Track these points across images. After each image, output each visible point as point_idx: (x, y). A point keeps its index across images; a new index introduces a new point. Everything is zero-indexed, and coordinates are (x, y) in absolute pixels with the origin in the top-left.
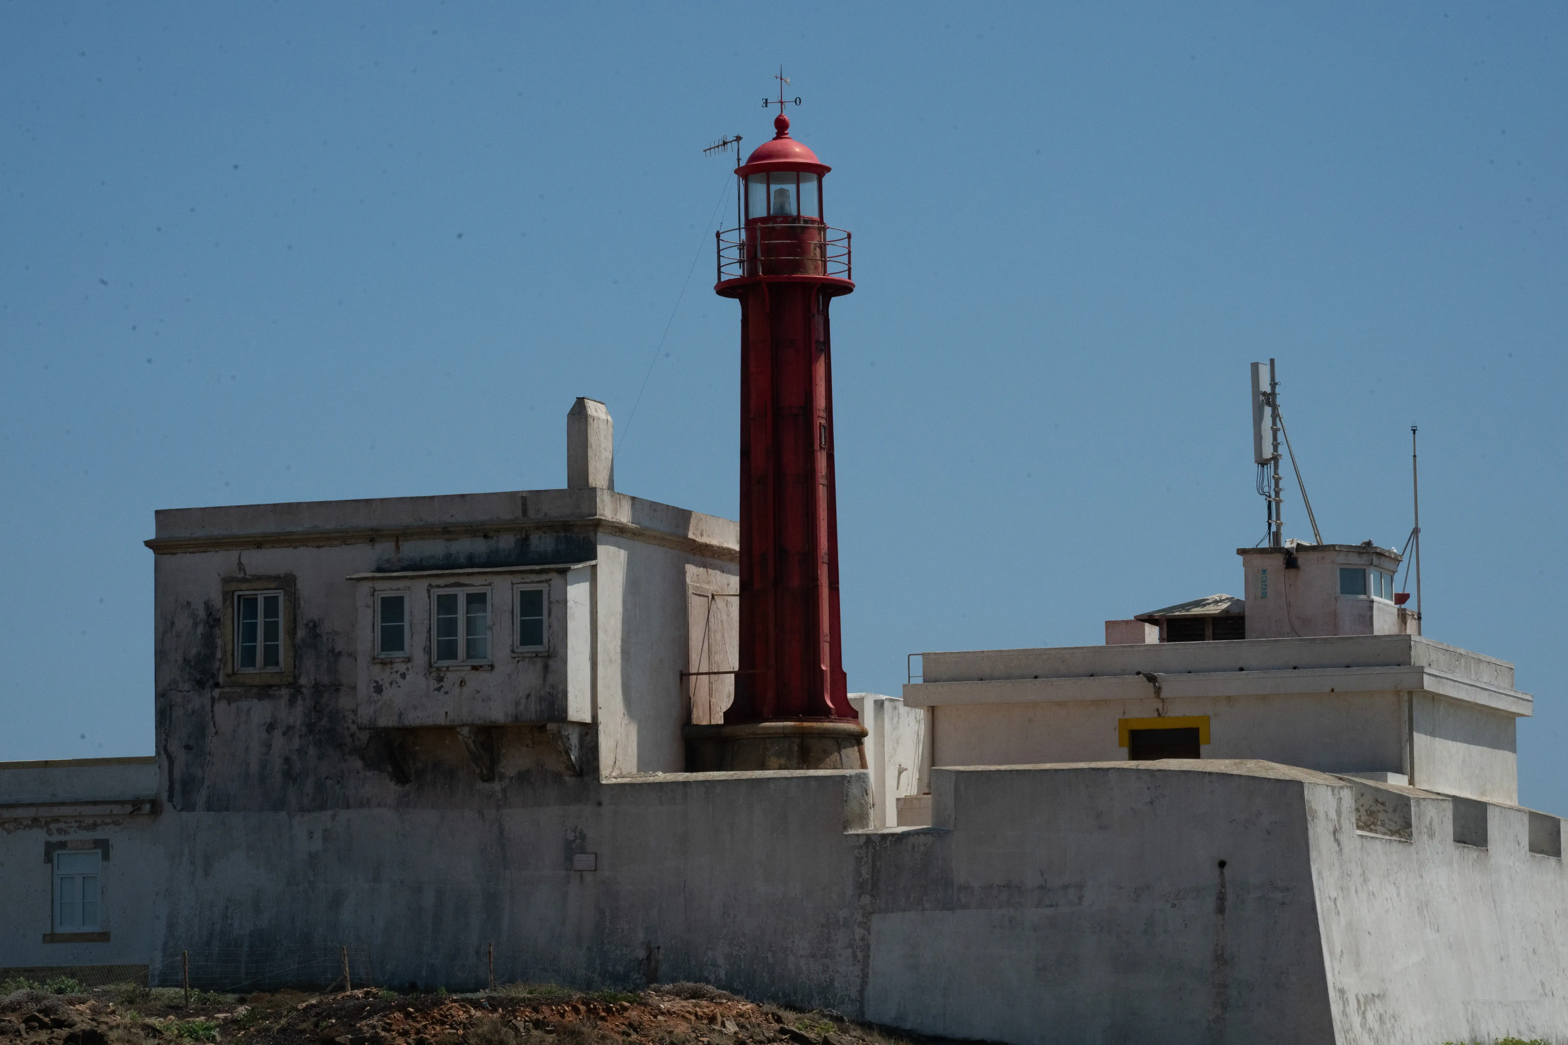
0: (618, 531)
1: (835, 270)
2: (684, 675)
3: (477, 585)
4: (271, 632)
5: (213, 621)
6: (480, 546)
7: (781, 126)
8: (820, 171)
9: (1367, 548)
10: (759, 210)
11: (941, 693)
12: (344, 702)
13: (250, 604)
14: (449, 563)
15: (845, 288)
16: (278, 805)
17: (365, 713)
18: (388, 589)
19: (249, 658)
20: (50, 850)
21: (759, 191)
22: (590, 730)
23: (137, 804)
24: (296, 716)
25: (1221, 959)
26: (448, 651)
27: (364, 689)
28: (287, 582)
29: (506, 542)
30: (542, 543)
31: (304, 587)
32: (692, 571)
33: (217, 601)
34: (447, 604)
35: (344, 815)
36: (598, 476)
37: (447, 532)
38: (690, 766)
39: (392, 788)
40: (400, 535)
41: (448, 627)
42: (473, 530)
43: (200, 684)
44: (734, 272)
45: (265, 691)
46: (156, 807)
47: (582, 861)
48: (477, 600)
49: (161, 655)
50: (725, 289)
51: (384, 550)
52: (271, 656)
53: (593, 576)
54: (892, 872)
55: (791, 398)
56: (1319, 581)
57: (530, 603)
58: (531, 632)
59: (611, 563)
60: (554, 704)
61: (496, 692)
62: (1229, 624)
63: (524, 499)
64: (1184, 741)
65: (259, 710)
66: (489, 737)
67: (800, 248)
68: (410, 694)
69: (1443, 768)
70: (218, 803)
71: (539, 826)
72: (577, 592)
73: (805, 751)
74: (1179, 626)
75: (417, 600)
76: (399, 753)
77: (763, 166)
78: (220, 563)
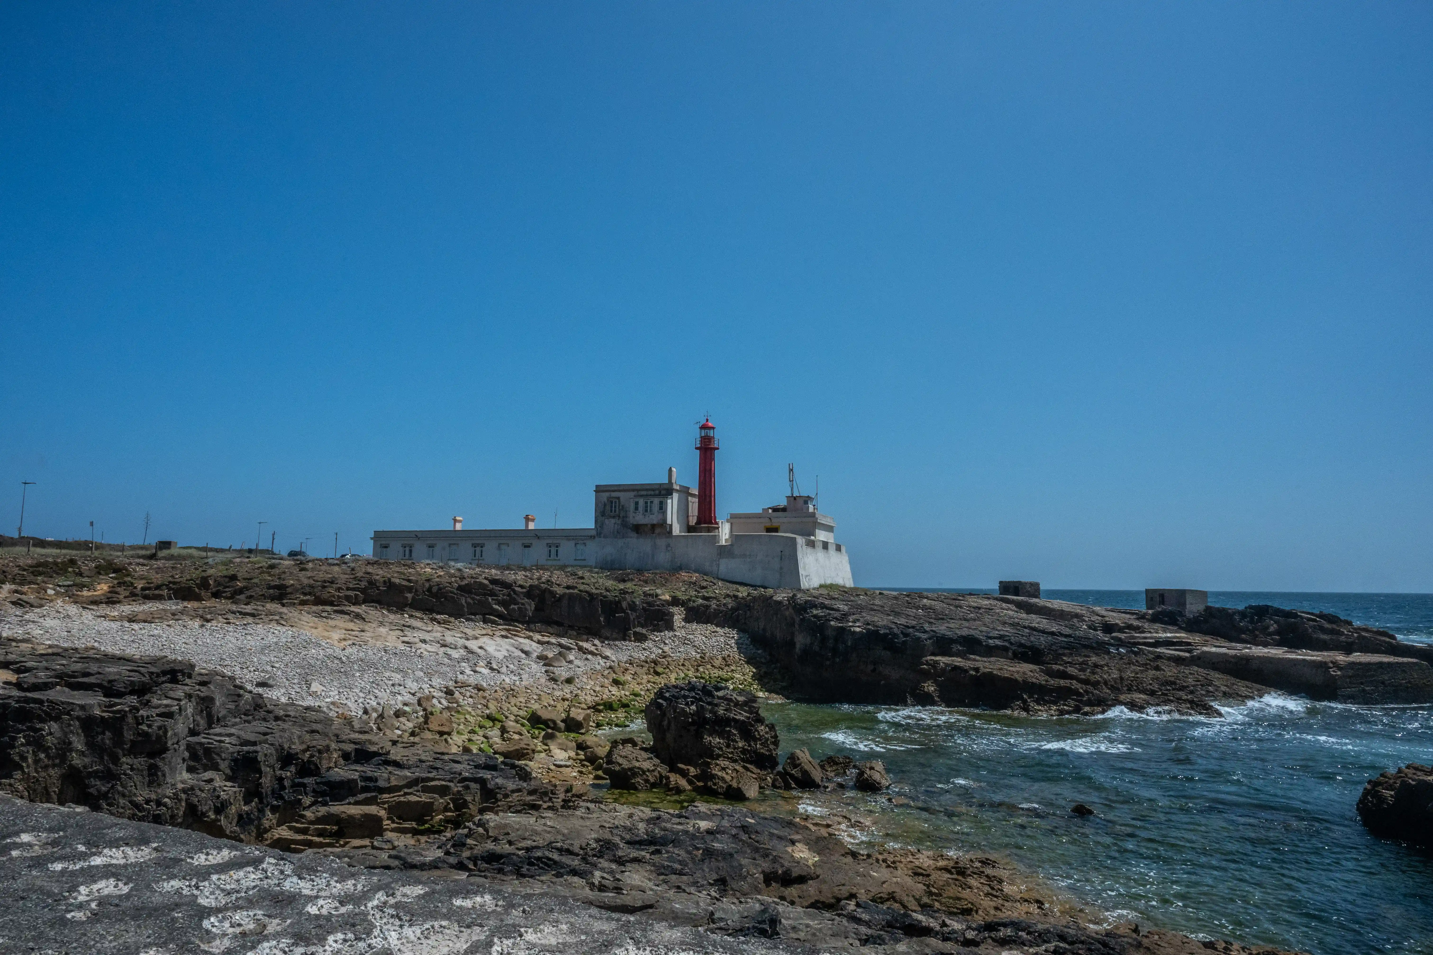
0: (677, 491)
1: (716, 446)
2: (688, 516)
3: (652, 499)
4: (615, 507)
5: (605, 505)
6: (652, 493)
7: (707, 420)
8: (713, 428)
9: (808, 497)
10: (703, 435)
11: (733, 521)
12: (628, 520)
13: (612, 502)
14: (647, 495)
15: (718, 449)
16: (616, 537)
17: (632, 522)
18: (637, 500)
19: (611, 511)
20: (576, 544)
21: (703, 431)
22: (671, 526)
23: (591, 537)
24: (619, 522)
25: (781, 568)
26: (646, 511)
27: (631, 517)
28: (618, 498)
29: (657, 492)
30: (663, 492)
31: (622, 499)
32: (690, 498)
33: (606, 501)
34: (646, 503)
35: (627, 540)
36: (673, 481)
37: (647, 490)
38: (689, 532)
39: (636, 535)
40: (638, 490)
41: (646, 507)
42: (651, 490)
43: (603, 516)
44: (699, 446)
45: (614, 517)
46: (594, 537)
47: (669, 548)
48: (652, 502)
49: (596, 510)
50: (697, 448)
51: (635, 493)
52: (615, 511)
53: (672, 498)
54: (724, 552)
55: (708, 468)
56: (800, 502)
57: (661, 503)
58: (661, 508)
59: (675, 496)
60: (665, 520)
61: (654, 518)
62: (784, 510)
63: (660, 485)
64: (776, 530)
65: (613, 521)
66: (653, 527)
67: (710, 442)
68: (640, 518)
69: (821, 536)
70: (605, 537)
71: (661, 542)
72: (669, 501)
73: (709, 530)
74: (775, 510)
75: (641, 502)
76: (638, 529)
77: (704, 427)
78: (607, 494)
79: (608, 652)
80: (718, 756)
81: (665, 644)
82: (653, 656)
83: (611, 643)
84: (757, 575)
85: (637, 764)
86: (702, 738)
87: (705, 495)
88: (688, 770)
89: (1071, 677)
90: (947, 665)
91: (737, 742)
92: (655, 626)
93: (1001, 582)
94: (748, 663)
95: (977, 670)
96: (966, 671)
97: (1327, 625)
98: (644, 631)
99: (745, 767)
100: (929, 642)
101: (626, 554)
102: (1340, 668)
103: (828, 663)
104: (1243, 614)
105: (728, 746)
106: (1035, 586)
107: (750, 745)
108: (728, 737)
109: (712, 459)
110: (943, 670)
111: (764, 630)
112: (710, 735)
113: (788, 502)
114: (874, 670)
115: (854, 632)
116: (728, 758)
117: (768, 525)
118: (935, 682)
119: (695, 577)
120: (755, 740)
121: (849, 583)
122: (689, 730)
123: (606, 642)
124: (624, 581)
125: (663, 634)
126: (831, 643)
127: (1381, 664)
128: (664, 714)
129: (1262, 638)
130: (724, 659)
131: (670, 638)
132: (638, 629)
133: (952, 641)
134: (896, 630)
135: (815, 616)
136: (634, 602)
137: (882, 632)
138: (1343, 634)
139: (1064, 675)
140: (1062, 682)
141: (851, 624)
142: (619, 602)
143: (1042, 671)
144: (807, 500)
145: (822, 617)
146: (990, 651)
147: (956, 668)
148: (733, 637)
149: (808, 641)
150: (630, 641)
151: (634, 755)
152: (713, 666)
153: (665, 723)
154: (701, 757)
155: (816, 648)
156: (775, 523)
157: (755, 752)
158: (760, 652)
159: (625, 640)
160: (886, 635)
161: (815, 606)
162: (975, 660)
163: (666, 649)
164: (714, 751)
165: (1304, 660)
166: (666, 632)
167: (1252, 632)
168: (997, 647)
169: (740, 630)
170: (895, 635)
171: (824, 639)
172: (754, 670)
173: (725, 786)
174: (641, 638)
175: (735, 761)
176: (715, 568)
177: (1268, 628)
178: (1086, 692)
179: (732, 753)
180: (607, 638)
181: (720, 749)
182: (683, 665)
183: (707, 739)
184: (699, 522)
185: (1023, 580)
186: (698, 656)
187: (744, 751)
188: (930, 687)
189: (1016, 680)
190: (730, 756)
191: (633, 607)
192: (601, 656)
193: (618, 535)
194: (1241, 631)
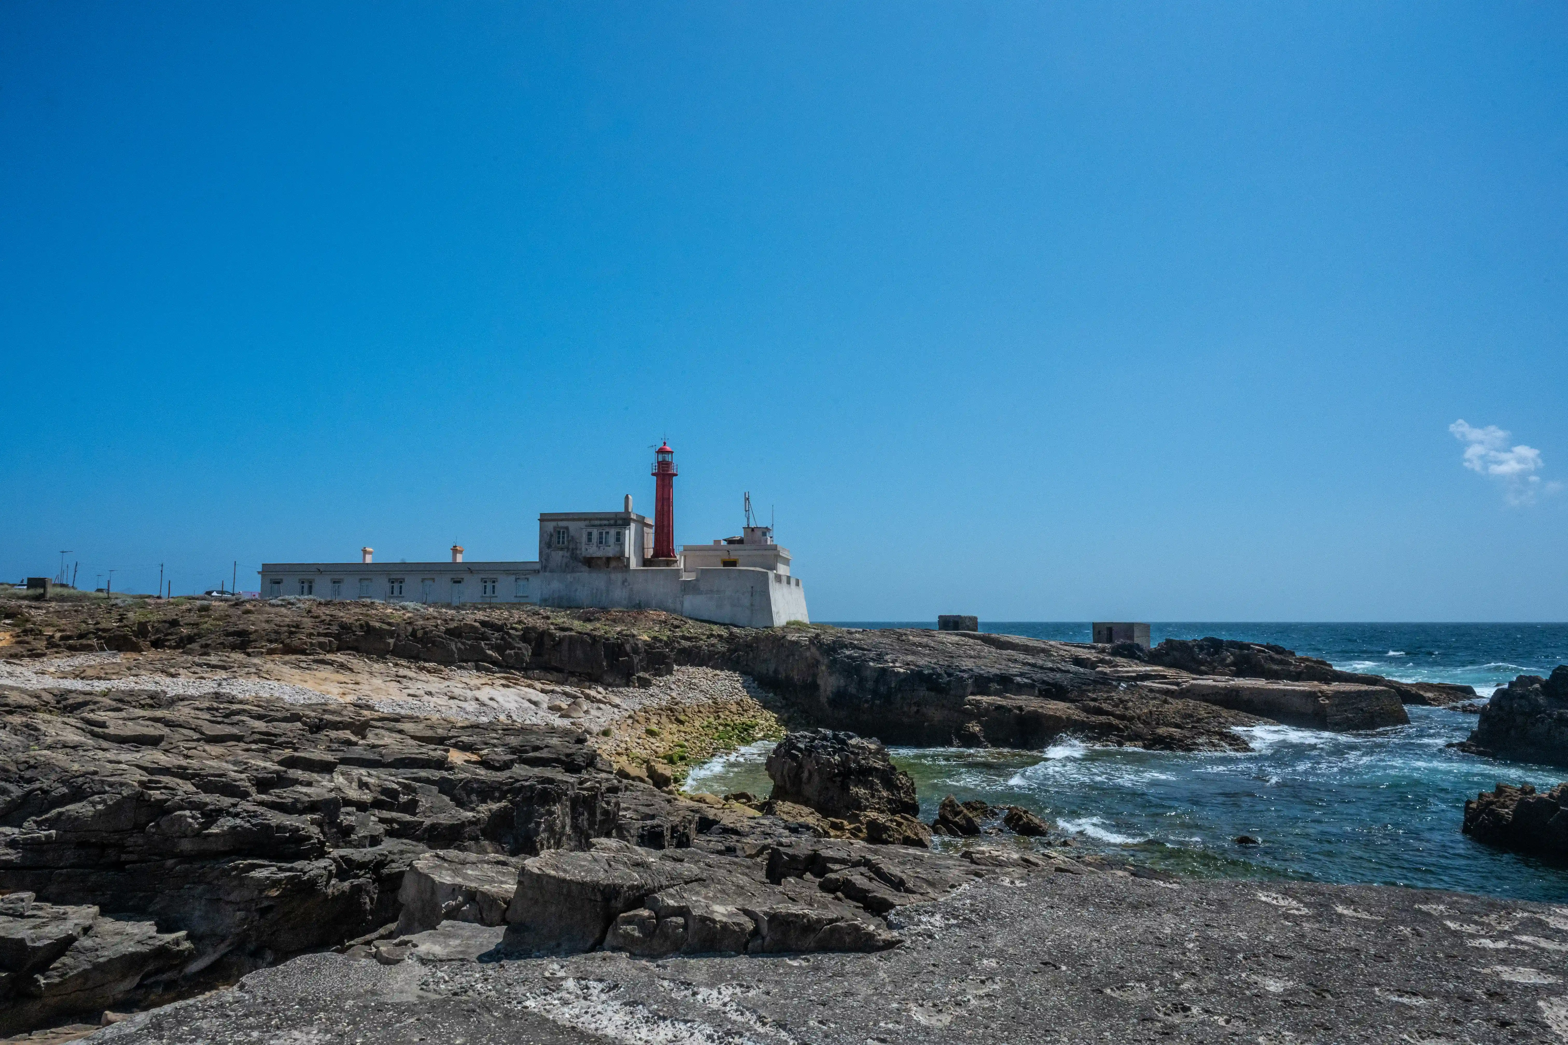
0: (634, 520)
1: (675, 472)
2: (643, 549)
3: (607, 530)
4: (563, 537)
5: (551, 535)
6: (606, 522)
7: (665, 443)
8: (672, 452)
9: (767, 528)
10: (660, 460)
11: (687, 553)
12: (578, 552)
13: (559, 532)
14: (601, 525)
15: (676, 475)
16: (564, 572)
17: (584, 554)
18: (589, 530)
19: (559, 542)
20: (516, 580)
21: (660, 456)
22: (628, 559)
23: (535, 571)
24: (568, 554)
25: (752, 605)
26: (601, 542)
27: (583, 549)
28: (567, 528)
29: (612, 522)
30: (620, 522)
31: (571, 529)
32: (645, 528)
33: (552, 531)
34: (601, 534)
35: (578, 574)
36: (630, 510)
37: (601, 519)
38: (644, 565)
39: (587, 569)
40: (590, 520)
41: (601, 538)
42: (605, 519)
43: (548, 548)
44: (654, 471)
45: (562, 549)
46: (539, 572)
47: (626, 584)
48: (607, 533)
49: (540, 542)
50: (653, 474)
51: (587, 522)
52: (563, 543)
53: (630, 529)
54: (688, 588)
55: (666, 496)
56: (759, 533)
57: (618, 534)
58: (618, 540)
59: (633, 526)
60: (623, 552)
61: (611, 551)
62: (741, 541)
63: (616, 514)
64: (734, 563)
65: (561, 553)
66: (608, 560)
67: (668, 467)
68: (593, 551)
69: (782, 569)
70: (552, 571)
71: (617, 577)
72: (627, 532)
73: (668, 564)
74: (730, 542)
75: (595, 533)
76: (590, 562)
77: (661, 451)
78: (553, 524)
79: (617, 700)
80: (866, 807)
81: (671, 689)
82: (664, 703)
83: (615, 689)
84: (726, 613)
85: (801, 820)
86: (849, 789)
87: (663, 525)
88: (842, 823)
89: (1107, 713)
90: (989, 704)
91: (880, 792)
92: (656, 670)
93: (940, 617)
94: (764, 707)
95: (1020, 708)
96: (1010, 710)
97: (1276, 656)
98: (647, 676)
99: (902, 817)
100: (970, 681)
101: (576, 590)
102: (1328, 698)
103: (866, 705)
104: (1201, 648)
105: (873, 796)
106: (974, 619)
107: (893, 795)
108: (871, 786)
109: (670, 486)
110: (987, 710)
111: (776, 671)
112: (856, 786)
113: (746, 533)
114: (918, 711)
115: (899, 672)
116: (875, 809)
117: (726, 558)
118: (979, 722)
119: (663, 616)
120: (899, 789)
121: (806, 620)
122: (835, 782)
123: (610, 689)
124: (589, 620)
125: (665, 678)
126: (870, 685)
127: (1359, 693)
129: (1220, 669)
130: (738, 704)
131: (674, 683)
132: (641, 674)
133: (989, 680)
134: (939, 670)
135: (849, 657)
136: (636, 645)
137: (926, 672)
138: (1291, 664)
139: (1099, 711)
140: (1103, 719)
141: (891, 665)
142: (622, 644)
143: (1077, 708)
144: (765, 531)
145: (856, 657)
146: (1020, 689)
147: (999, 708)
148: (738, 681)
149: (842, 682)
150: (634, 687)
151: (797, 811)
152: (731, 712)
153: (806, 775)
154: (848, 809)
155: (852, 690)
156: (734, 556)
157: (901, 801)
158: (771, 695)
159: (628, 686)
160: (930, 675)
161: (846, 647)
162: (1011, 699)
163: (674, 694)
164: (861, 802)
165: (1294, 690)
166: (668, 676)
167: (1210, 663)
168: (1026, 684)
169: (743, 673)
170: (939, 675)
171: (862, 680)
172: (776, 716)
173: (901, 837)
174: (645, 684)
175: (883, 812)
176: (678, 606)
177: (1224, 659)
178: (1126, 727)
179: (878, 803)
180: (610, 685)
181: (867, 799)
182: (700, 712)
183: (854, 790)
184: (656, 554)
185: (963, 614)
186: (710, 701)
187: (890, 801)
188: (975, 727)
189: (1060, 718)
190: (877, 806)
191: (636, 650)
192: (610, 704)
193: (566, 568)
194: (1202, 663)
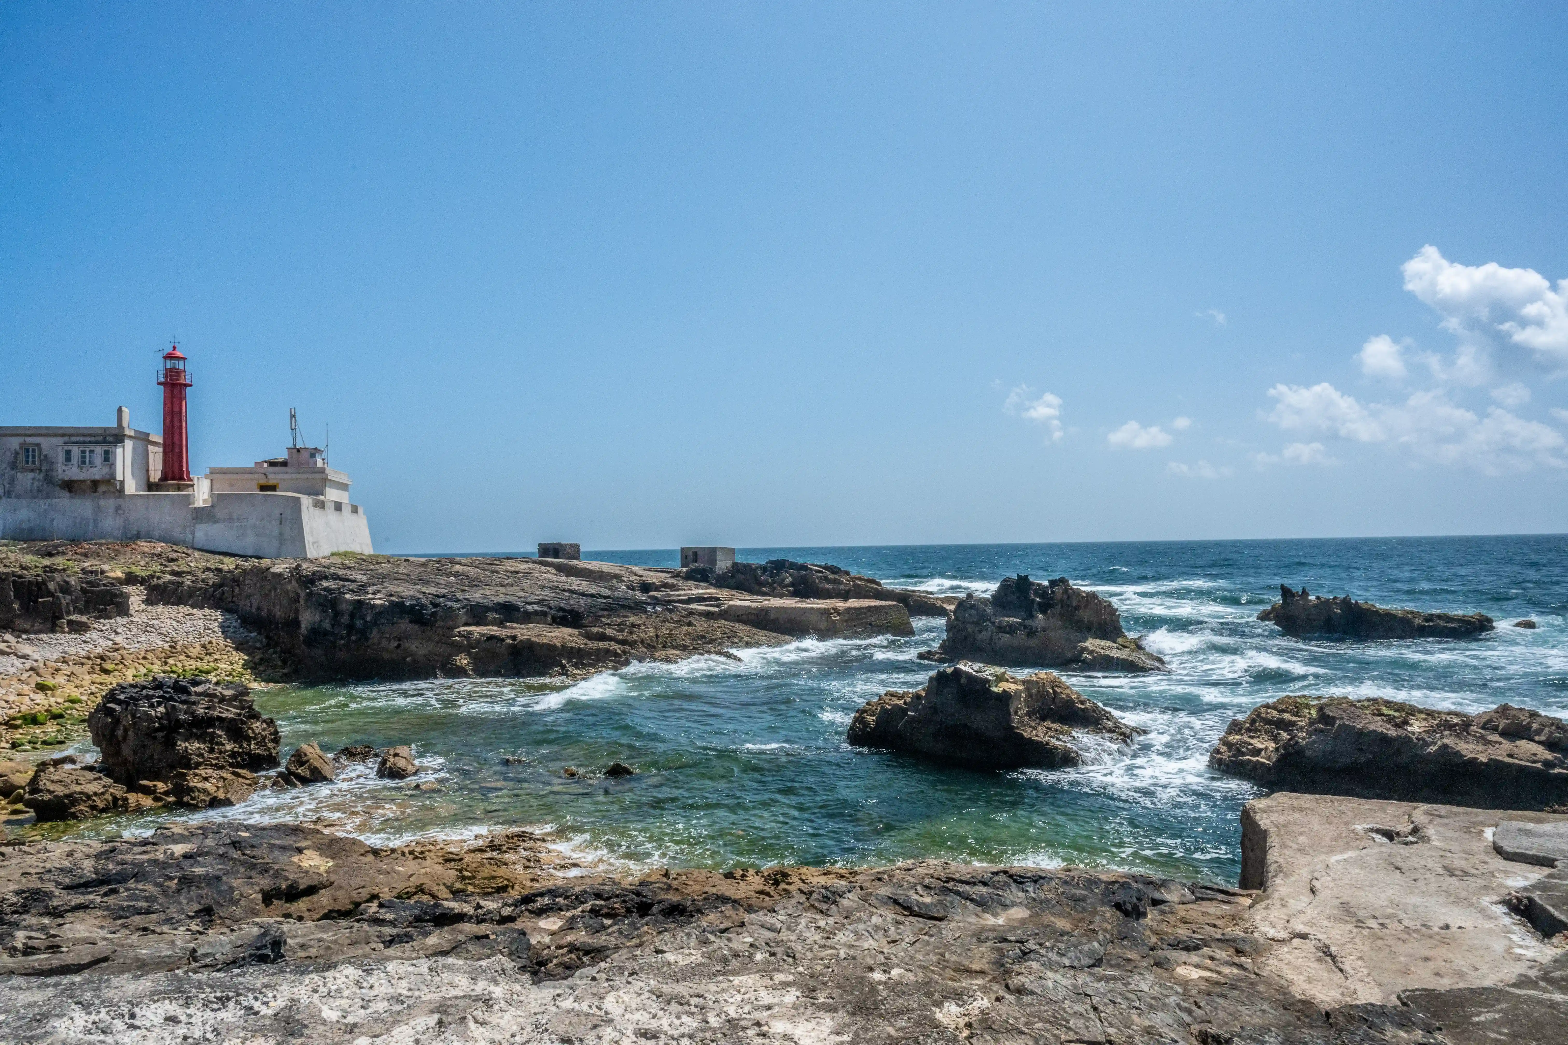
0: (130, 437)
1: (188, 381)
2: (148, 470)
3: (92, 447)
4: (34, 457)
5: (17, 453)
6: (92, 439)
7: (174, 348)
8: (184, 359)
9: (316, 448)
10: (168, 366)
11: (215, 476)
12: (54, 474)
13: (27, 450)
14: (84, 442)
15: (191, 385)
16: (35, 498)
17: (60, 477)
18: (67, 448)
19: (27, 462)
21: (168, 362)
22: (122, 483)
24: (41, 476)
25: (281, 534)
26: (84, 463)
27: (60, 471)
28: (38, 445)
29: (100, 438)
30: (110, 439)
31: (43, 447)
32: (150, 447)
33: (18, 448)
34: (83, 452)
35: (54, 500)
36: (125, 424)
37: (84, 435)
38: (149, 490)
39: (68, 494)
40: (71, 435)
41: (84, 457)
42: (90, 435)
43: (12, 469)
44: (162, 380)
45: (32, 471)
46: (2, 498)
47: (121, 512)
48: (92, 451)
50: (159, 384)
51: (66, 439)
52: (34, 462)
53: (123, 447)
54: (201, 515)
55: (176, 409)
56: (305, 455)
57: (107, 453)
58: (106, 459)
59: (129, 444)
60: (113, 476)
61: (97, 472)
62: (284, 464)
63: (105, 429)
64: (273, 488)
65: (30, 475)
66: (95, 484)
67: (179, 376)
68: (73, 472)
69: (332, 495)
70: (18, 497)
71: (109, 504)
72: (119, 451)
73: (179, 488)
74: (272, 464)
75: (76, 451)
76: (70, 486)
77: (169, 357)
78: (21, 439)
79: (26, 649)
80: (197, 765)
81: (117, 633)
82: (99, 650)
83: (33, 636)
84: (248, 544)
85: (78, 789)
86: (175, 744)
87: (173, 444)
88: (155, 786)
89: (611, 639)
90: (482, 635)
91: (224, 745)
92: (100, 611)
93: (540, 545)
94: (237, 649)
95: (514, 638)
96: (503, 640)
97: (831, 576)
98: (84, 619)
99: (234, 773)
100: (462, 611)
101: (52, 520)
102: (839, 614)
103: (342, 642)
104: (764, 569)
105: (211, 750)
106: (576, 547)
107: (241, 747)
108: (212, 740)
109: (182, 398)
110: (478, 641)
111: (259, 608)
112: (186, 740)
113: (290, 454)
114: (399, 646)
115: (374, 605)
116: (212, 765)
117: (263, 482)
118: (469, 654)
119: (160, 547)
120: (248, 739)
121: (368, 550)
122: (155, 738)
123: (24, 636)
124: (50, 555)
125: (113, 621)
126: (345, 619)
127: (869, 608)
128: (117, 721)
129: (779, 590)
130: (203, 646)
131: (124, 626)
132: (75, 617)
133: (487, 609)
134: (424, 601)
135: (325, 589)
136: (67, 583)
137: (408, 603)
138: (842, 583)
139: (603, 637)
140: (602, 645)
141: (370, 596)
142: (44, 583)
143: (580, 634)
144: (314, 453)
145: (334, 590)
146: (527, 618)
147: (491, 638)
148: (216, 620)
149: (317, 618)
150: (63, 632)
151: (74, 777)
152: (188, 656)
153: (120, 732)
154: (172, 767)
155: (327, 625)
156: (272, 480)
157: (249, 754)
158: (253, 635)
159: (53, 631)
160: (413, 606)
161: (326, 578)
162: (512, 628)
163: (119, 639)
164: (190, 759)
165: (812, 608)
166: (118, 619)
167: (771, 585)
168: (536, 613)
169: (227, 610)
170: (423, 606)
171: (337, 614)
172: (246, 657)
173: (208, 799)
174: (78, 628)
175: (222, 768)
176: (189, 536)
177: (784, 580)
178: (624, 652)
179: (217, 758)
180: (26, 632)
181: (201, 755)
182: (144, 658)
183: (182, 745)
184: (165, 477)
185: (563, 542)
186: (166, 646)
187: (233, 754)
188: (463, 660)
189: (554, 646)
190: (214, 762)
191: (65, 588)
192: (16, 655)
193: (36, 494)
194: (762, 584)
